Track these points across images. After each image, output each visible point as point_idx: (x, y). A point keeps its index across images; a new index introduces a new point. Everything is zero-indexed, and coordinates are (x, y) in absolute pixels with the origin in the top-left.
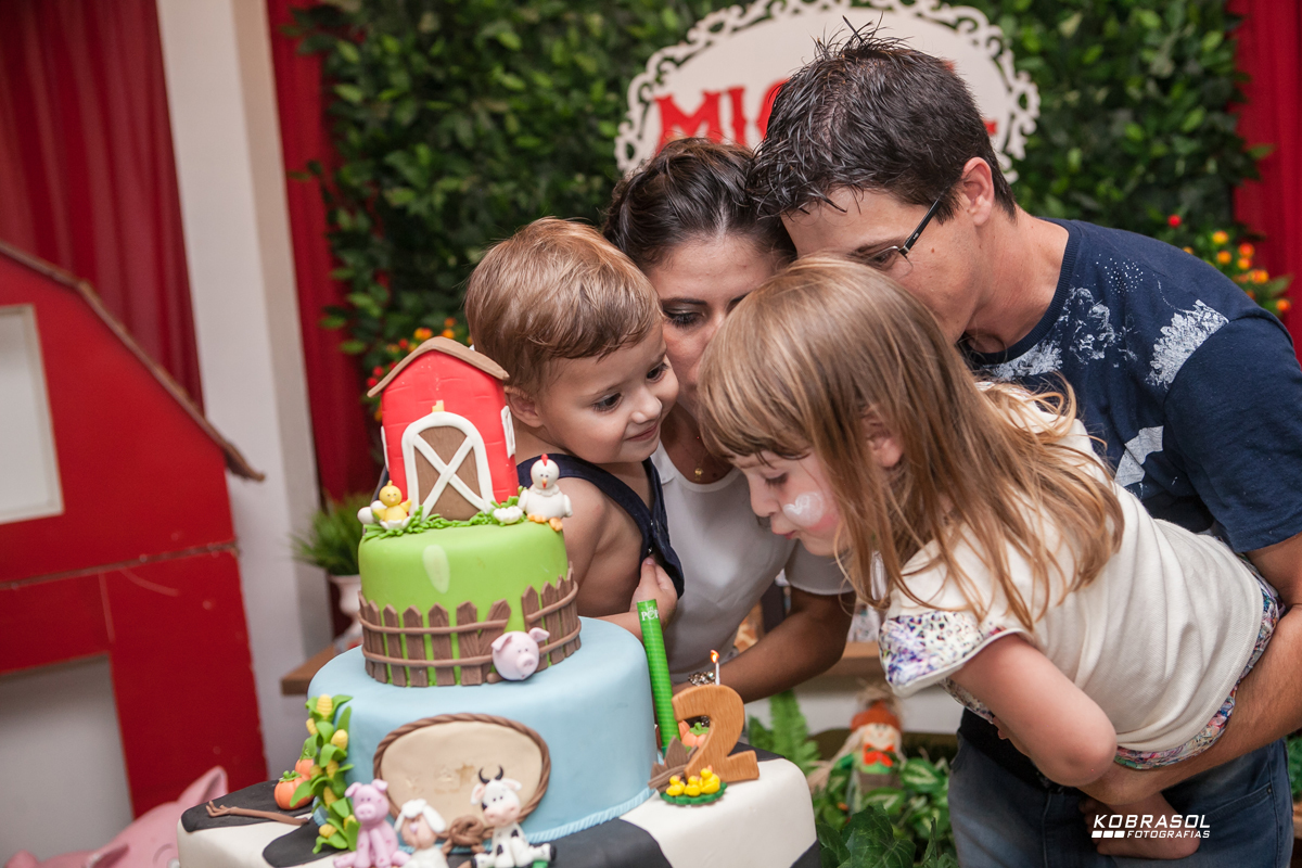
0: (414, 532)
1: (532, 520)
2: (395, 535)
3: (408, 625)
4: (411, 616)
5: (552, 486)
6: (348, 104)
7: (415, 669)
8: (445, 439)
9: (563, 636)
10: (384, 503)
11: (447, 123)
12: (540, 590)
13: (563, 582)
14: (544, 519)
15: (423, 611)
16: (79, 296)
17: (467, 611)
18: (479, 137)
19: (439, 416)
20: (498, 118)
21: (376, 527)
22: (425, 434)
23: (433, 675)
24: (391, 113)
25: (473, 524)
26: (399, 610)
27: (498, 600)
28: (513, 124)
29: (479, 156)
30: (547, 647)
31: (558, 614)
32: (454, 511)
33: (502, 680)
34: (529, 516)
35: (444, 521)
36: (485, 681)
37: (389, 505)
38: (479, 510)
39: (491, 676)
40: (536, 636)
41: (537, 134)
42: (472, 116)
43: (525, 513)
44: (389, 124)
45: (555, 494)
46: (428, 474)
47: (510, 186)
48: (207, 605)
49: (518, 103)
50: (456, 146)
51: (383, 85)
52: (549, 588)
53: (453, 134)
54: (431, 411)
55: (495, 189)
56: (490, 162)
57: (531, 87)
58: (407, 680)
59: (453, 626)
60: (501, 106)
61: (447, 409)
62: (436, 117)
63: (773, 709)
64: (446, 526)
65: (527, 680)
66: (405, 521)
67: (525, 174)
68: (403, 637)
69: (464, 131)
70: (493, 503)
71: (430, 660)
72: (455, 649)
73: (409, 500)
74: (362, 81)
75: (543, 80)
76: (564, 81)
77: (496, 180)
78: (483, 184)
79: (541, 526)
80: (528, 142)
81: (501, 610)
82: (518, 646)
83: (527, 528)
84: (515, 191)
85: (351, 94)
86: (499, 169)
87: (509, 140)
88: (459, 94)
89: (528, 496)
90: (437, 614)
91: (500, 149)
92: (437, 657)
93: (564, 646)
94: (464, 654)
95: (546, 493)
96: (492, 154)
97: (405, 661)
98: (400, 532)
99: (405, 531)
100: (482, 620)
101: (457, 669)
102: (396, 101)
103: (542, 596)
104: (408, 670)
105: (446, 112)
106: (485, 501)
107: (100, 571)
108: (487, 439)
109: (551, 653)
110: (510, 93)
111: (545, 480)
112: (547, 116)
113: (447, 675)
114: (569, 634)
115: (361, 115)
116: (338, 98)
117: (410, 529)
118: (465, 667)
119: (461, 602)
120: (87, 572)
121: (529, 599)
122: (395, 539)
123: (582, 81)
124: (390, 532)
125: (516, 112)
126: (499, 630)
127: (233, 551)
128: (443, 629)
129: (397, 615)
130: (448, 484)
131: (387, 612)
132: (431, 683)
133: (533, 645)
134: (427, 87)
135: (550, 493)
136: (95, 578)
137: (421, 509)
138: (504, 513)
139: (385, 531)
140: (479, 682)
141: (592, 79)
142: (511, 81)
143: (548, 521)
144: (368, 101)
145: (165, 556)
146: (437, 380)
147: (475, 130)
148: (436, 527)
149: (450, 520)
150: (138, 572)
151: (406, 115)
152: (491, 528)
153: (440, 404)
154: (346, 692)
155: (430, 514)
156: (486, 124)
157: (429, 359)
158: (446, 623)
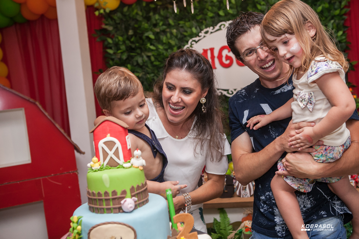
0: (101, 170)
1: (134, 167)
2: (96, 171)
3: (99, 196)
4: (99, 194)
5: (139, 158)
6: (110, 54)
7: (101, 209)
8: (110, 144)
9: (143, 199)
10: (93, 162)
11: (136, 59)
12: (135, 186)
13: (142, 184)
14: (137, 167)
15: (102, 192)
16: (36, 105)
17: (114, 193)
18: (144, 62)
19: (109, 138)
20: (149, 57)
21: (91, 169)
22: (105, 143)
23: (105, 210)
24: (121, 56)
25: (118, 168)
26: (96, 192)
27: (123, 189)
28: (153, 59)
29: (144, 67)
30: (138, 203)
31: (141, 193)
32: (113, 164)
33: (124, 212)
34: (133, 166)
35: (110, 167)
36: (119, 212)
37: (95, 163)
38: (119, 164)
39: (121, 211)
40: (134, 200)
41: (159, 61)
42: (142, 57)
43: (132, 165)
44: (120, 59)
45: (141, 159)
46: (106, 154)
47: (152, 75)
48: (69, 187)
49: (153, 53)
50: (138, 64)
51: (119, 49)
52: (138, 186)
53: (137, 61)
54: (106, 137)
55: (148, 76)
56: (147, 69)
57: (157, 49)
58: (98, 211)
59: (111, 197)
60: (150, 54)
61: (111, 136)
62: (132, 57)
63: (220, 216)
64: (110, 169)
65: (131, 212)
66: (99, 167)
67: (156, 72)
68: (97, 200)
69: (140, 60)
70: (123, 162)
71: (105, 206)
72: (111, 203)
73: (100, 161)
74: (113, 48)
75: (161, 47)
76: (166, 47)
77: (148, 73)
78: (145, 75)
79: (136, 169)
80: (157, 63)
81: (124, 192)
82: (129, 202)
83: (132, 169)
84: (154, 76)
85: (111, 51)
86: (149, 70)
87: (152, 63)
88: (138, 51)
89: (133, 160)
90: (106, 193)
91: (149, 65)
92: (106, 205)
93: (143, 202)
94: (114, 205)
95: (138, 159)
96: (147, 67)
97: (98, 206)
98: (97, 170)
99: (99, 170)
100: (119, 195)
101: (112, 209)
102: (122, 53)
103: (136, 188)
104: (99, 209)
105: (135, 56)
106: (121, 161)
107: (41, 178)
108: (122, 144)
109: (139, 204)
110: (152, 50)
111: (137, 156)
112: (162, 56)
113: (109, 211)
114: (144, 198)
115: (113, 57)
116: (107, 52)
117: (100, 170)
118: (114, 208)
119: (113, 190)
120: (37, 179)
121: (132, 189)
122: (96, 172)
123: (171, 47)
124: (94, 170)
125: (153, 55)
126: (123, 198)
127: (77, 173)
128: (108, 198)
129: (95, 194)
130: (111, 157)
131: (93, 193)
132: (105, 212)
133: (133, 202)
134: (130, 49)
135: (139, 159)
136: (40, 180)
137: (103, 164)
138: (126, 165)
139: (93, 170)
140: (118, 212)
141: (174, 46)
142: (152, 47)
143: (138, 167)
144: (114, 53)
145: (58, 174)
146: (108, 128)
147: (143, 60)
148: (107, 169)
149: (111, 167)
150: (51, 178)
151: (124, 57)
152: (122, 169)
153: (109, 135)
154: (81, 215)
155: (107, 165)
156: (146, 59)
157: (106, 122)
158: (109, 196)
